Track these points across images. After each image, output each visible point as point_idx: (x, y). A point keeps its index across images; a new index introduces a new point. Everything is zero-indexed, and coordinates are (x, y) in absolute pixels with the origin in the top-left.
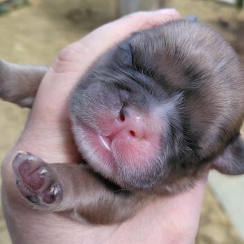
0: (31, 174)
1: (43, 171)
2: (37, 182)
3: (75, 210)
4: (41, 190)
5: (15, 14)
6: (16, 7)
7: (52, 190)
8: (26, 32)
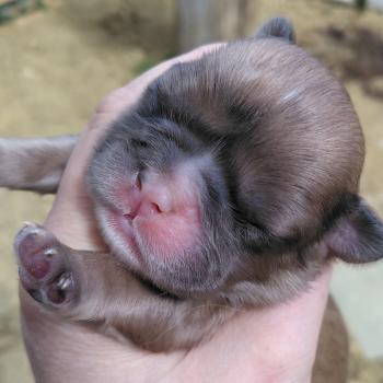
0: (34, 254)
1: (50, 252)
2: (39, 267)
3: (107, 322)
4: (45, 280)
5: (21, 22)
6: (23, 12)
7: (61, 282)
8: (39, 50)
